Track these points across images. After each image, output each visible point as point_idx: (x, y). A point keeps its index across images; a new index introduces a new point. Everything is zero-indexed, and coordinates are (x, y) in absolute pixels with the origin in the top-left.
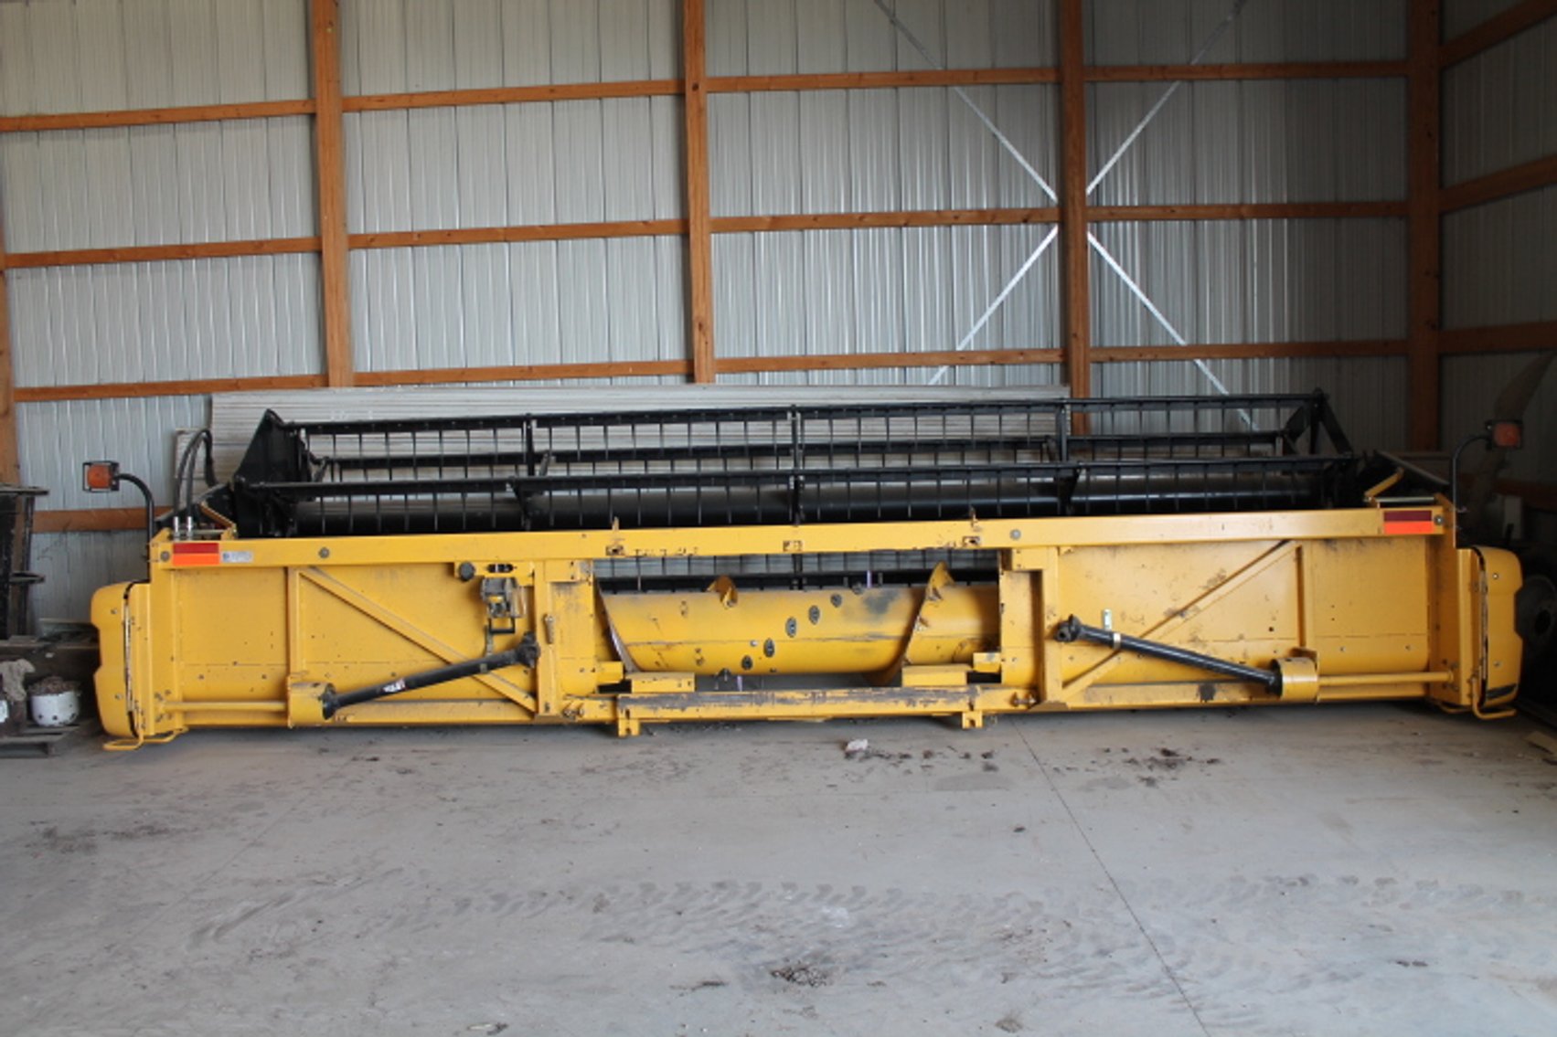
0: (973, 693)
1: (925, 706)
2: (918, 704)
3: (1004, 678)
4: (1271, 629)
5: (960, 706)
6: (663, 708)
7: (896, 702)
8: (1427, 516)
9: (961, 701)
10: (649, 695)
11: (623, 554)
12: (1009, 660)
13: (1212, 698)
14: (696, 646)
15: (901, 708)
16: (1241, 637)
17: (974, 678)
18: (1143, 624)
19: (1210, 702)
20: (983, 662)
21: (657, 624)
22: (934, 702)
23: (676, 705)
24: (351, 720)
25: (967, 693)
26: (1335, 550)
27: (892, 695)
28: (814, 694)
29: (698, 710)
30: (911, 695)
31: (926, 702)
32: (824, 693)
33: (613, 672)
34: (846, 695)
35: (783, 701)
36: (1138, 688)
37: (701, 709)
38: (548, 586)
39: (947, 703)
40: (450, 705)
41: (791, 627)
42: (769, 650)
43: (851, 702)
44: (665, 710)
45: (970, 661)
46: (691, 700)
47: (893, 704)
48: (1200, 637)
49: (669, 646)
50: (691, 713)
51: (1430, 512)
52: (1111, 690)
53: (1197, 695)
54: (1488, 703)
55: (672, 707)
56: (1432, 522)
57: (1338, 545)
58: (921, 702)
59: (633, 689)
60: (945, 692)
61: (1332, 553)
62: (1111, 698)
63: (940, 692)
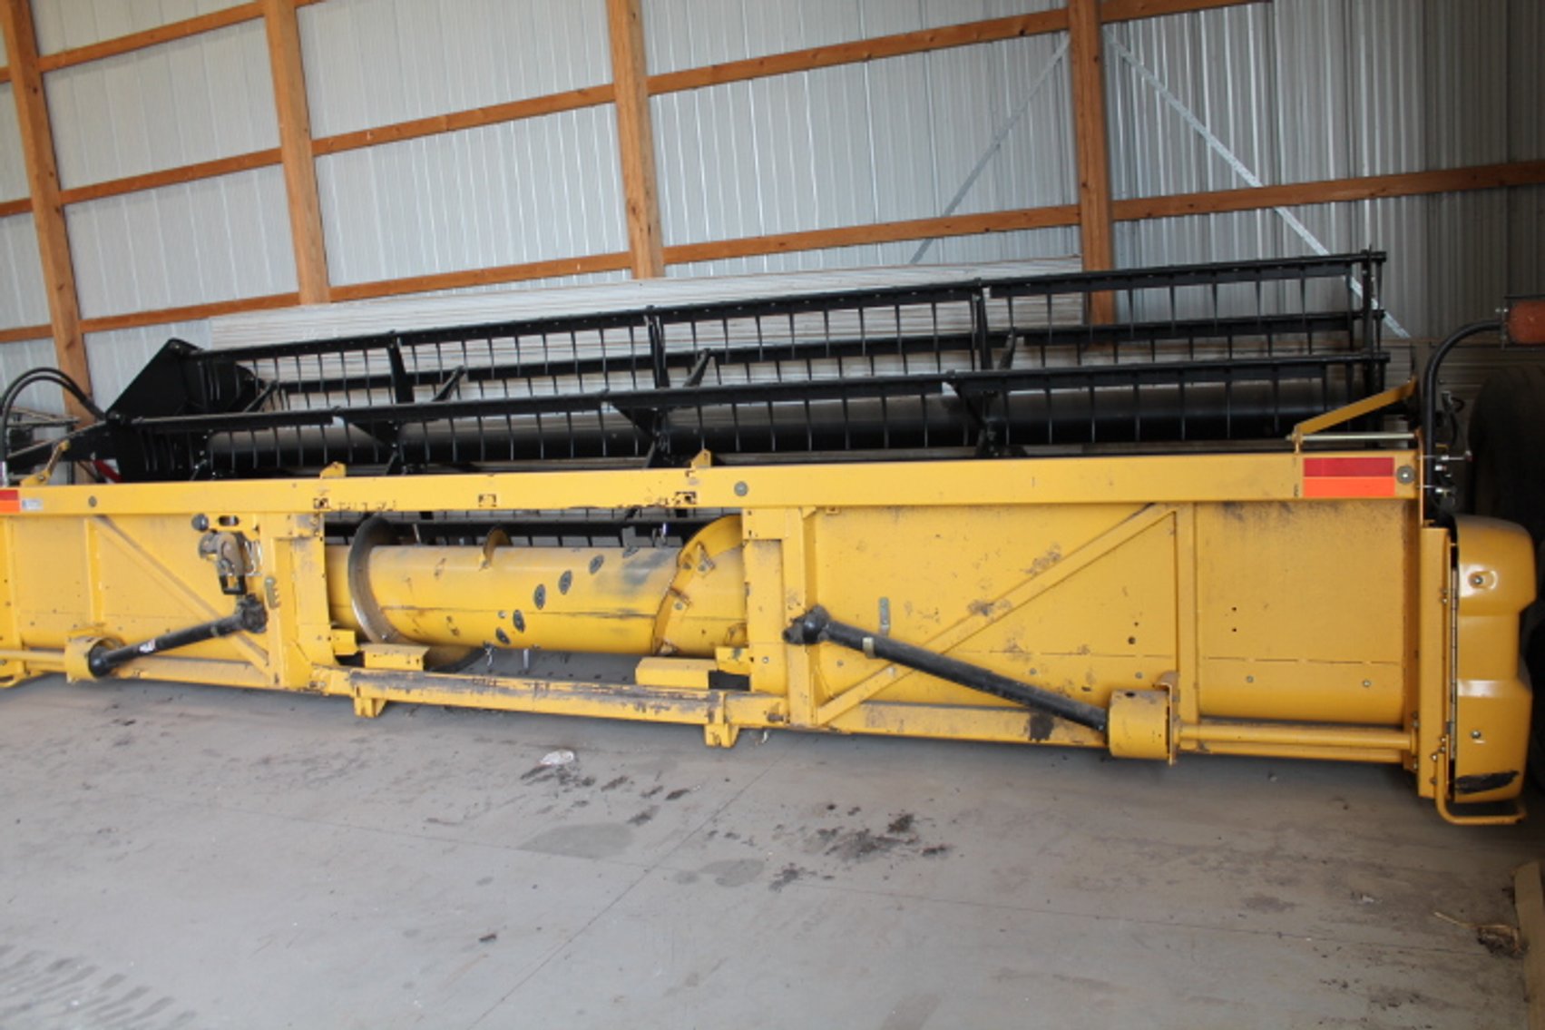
0: (711, 700)
1: (657, 712)
2: (648, 710)
3: (755, 684)
4: (1131, 641)
5: (698, 717)
6: (390, 688)
7: (624, 705)
8: (1386, 468)
9: (698, 710)
10: (378, 671)
11: (328, 507)
12: (758, 660)
13: (1047, 737)
14: (448, 614)
15: (628, 711)
16: (1084, 651)
17: (719, 680)
18: (937, 620)
19: (1043, 741)
20: (725, 660)
21: (410, 586)
22: (668, 709)
23: (403, 686)
24: (144, 675)
25: (705, 700)
26: (1240, 518)
27: (620, 694)
28: (536, 685)
29: (422, 694)
30: (641, 696)
31: (658, 708)
32: (547, 685)
33: (346, 642)
34: (570, 689)
35: (505, 691)
36: (942, 711)
37: (425, 693)
38: (272, 541)
39: (683, 710)
40: (222, 666)
41: (539, 598)
42: (519, 623)
43: (574, 699)
44: (392, 691)
45: (710, 656)
46: (418, 681)
47: (620, 707)
48: (1021, 645)
49: (422, 611)
50: (416, 696)
51: (1391, 460)
52: (903, 710)
53: (1025, 730)
54: (1460, 798)
55: (397, 688)
56: (1395, 478)
57: (1246, 512)
58: (652, 707)
59: (367, 663)
60: (681, 698)
61: (1236, 523)
62: (902, 722)
63: (676, 697)
